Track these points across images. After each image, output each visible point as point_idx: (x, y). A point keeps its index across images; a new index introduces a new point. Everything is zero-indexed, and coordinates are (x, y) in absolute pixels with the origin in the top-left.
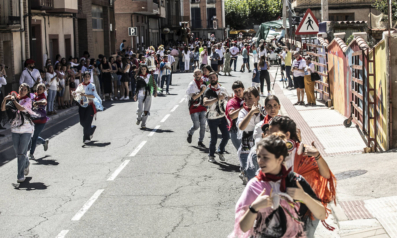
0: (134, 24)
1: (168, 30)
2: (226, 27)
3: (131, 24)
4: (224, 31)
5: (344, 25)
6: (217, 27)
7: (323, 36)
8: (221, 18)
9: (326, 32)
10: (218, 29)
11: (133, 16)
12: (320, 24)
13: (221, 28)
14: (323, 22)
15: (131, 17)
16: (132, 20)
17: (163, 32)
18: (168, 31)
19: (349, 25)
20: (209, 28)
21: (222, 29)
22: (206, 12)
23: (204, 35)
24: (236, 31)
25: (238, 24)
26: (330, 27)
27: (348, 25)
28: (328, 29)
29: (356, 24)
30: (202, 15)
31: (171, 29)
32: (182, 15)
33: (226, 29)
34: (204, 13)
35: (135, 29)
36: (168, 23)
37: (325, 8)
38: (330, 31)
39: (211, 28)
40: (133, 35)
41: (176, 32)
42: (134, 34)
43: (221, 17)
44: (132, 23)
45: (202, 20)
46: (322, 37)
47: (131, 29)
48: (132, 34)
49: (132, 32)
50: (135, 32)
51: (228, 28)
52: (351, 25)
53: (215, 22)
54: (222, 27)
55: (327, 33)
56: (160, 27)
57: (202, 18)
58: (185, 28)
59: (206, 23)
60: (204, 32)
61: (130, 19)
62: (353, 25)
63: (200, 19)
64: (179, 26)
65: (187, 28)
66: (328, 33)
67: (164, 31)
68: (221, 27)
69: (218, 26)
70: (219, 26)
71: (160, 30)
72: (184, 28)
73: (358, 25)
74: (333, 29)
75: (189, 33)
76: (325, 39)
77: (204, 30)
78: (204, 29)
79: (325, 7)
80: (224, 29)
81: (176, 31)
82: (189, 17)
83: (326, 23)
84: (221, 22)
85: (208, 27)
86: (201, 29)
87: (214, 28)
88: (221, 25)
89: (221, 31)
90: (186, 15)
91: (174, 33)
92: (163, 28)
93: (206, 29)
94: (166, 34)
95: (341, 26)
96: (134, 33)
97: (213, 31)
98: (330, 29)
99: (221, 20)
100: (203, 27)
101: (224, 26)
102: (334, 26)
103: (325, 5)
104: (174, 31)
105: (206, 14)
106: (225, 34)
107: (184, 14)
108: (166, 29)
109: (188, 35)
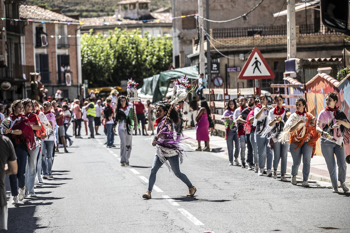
1: (8, 84)
2: (83, 82)
4: (81, 89)
5: (315, 64)
6: (71, 83)
7: (291, 75)
8: (76, 70)
9: (295, 70)
10: (72, 86)
12: (287, 62)
13: (77, 84)
14: (291, 59)
17: (1, 88)
18: (8, 87)
19: (321, 63)
20: (60, 84)
21: (77, 86)
22: (55, 61)
24: (96, 89)
25: (99, 79)
26: (299, 65)
27: (319, 63)
28: (297, 67)
29: (328, 62)
30: (50, 65)
31: (13, 83)
32: (23, 64)
33: (83, 85)
34: (54, 63)
36: (7, 75)
37: (293, 43)
38: (299, 70)
39: (63, 84)
41: (16, 89)
43: (76, 68)
45: (51, 72)
46: (291, 77)
51: (85, 84)
52: (323, 63)
53: (68, 76)
54: (78, 82)
55: (296, 73)
57: (50, 70)
58: (36, 82)
59: (56, 77)
60: (53, 90)
62: (325, 63)
63: (47, 70)
64: (23, 80)
65: (38, 82)
66: (298, 72)
67: (3, 87)
68: (76, 82)
69: (72, 81)
70: (74, 81)
72: (34, 82)
73: (331, 63)
74: (303, 67)
75: (42, 89)
76: (294, 78)
77: (53, 87)
78: (52, 84)
79: (293, 41)
80: (81, 86)
81: (16, 87)
82: (33, 67)
83: (295, 60)
84: (76, 76)
85: (60, 81)
86: (49, 84)
87: (67, 83)
88: (76, 80)
89: (76, 88)
90: (29, 65)
91: (15, 90)
92: (1, 81)
93: (55, 84)
94: (4, 90)
95: (311, 64)
97: (65, 88)
98: (300, 68)
99: (75, 73)
100: (52, 82)
101: (80, 81)
102: (303, 64)
103: (293, 40)
104: (15, 88)
105: (55, 64)
106: (82, 93)
107: (26, 63)
108: (6, 83)
109: (41, 91)
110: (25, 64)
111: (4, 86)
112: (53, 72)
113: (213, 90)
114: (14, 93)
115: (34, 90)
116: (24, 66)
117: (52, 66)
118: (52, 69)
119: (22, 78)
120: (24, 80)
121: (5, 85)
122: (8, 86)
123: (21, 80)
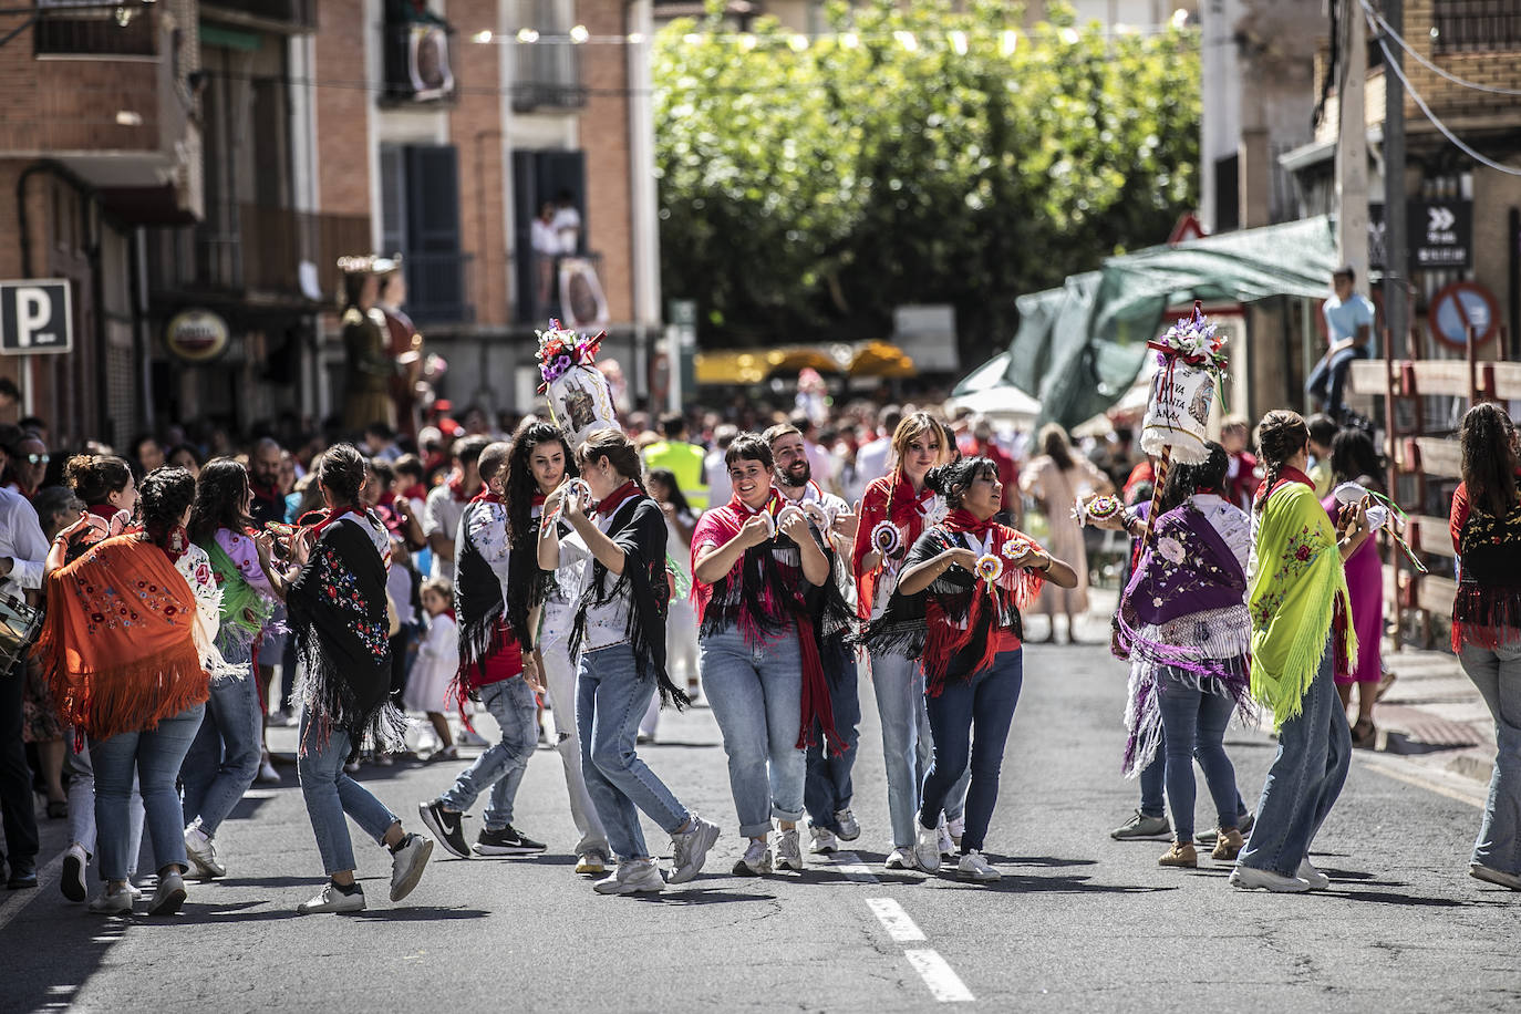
0: (40, 253)
1: (212, 327)
2: (666, 317)
3: (15, 255)
4: (653, 357)
8: (623, 242)
11: (37, 183)
13: (627, 327)
15: (22, 193)
16: (23, 221)
17: (168, 349)
18: (210, 342)
20: (525, 329)
21: (630, 340)
22: (499, 188)
23: (485, 387)
24: (746, 359)
25: (761, 299)
30: (468, 212)
31: (239, 320)
32: (303, 206)
33: (661, 335)
34: (489, 196)
35: (55, 295)
36: (203, 272)
40: (34, 343)
41: (262, 353)
42: (42, 338)
43: (622, 227)
44: (26, 245)
45: (470, 257)
47: (23, 297)
48: (24, 339)
49: (25, 325)
50: (55, 325)
51: (681, 324)
53: (576, 278)
54: (633, 317)
56: (144, 304)
57: (469, 240)
58: (377, 316)
59: (503, 284)
60: (484, 362)
61: (13, 214)
63: (450, 245)
64: (299, 302)
65: (388, 317)
67: (180, 342)
68: (627, 316)
70: (608, 312)
71: (145, 327)
72: (364, 313)
75: (405, 357)
77: (486, 342)
78: (480, 329)
80: (653, 338)
81: (261, 341)
82: (364, 222)
84: (624, 278)
85: (524, 311)
86: (461, 328)
88: (626, 302)
89: (625, 352)
90: (342, 209)
91: (252, 359)
92: (164, 308)
93: (499, 328)
94: (186, 364)
96: (45, 330)
99: (621, 259)
100: (479, 312)
101: (650, 310)
104: (255, 348)
105: (500, 205)
106: (658, 382)
107: (323, 200)
108: (196, 318)
109: (401, 371)
110: (317, 207)
111: (186, 339)
112: (482, 254)
113: (1411, 371)
114: (248, 376)
115: (363, 365)
116: (310, 216)
117: (481, 219)
118: (482, 236)
119: (297, 288)
120: (309, 300)
121: (190, 332)
122: (203, 337)
123: (286, 300)
